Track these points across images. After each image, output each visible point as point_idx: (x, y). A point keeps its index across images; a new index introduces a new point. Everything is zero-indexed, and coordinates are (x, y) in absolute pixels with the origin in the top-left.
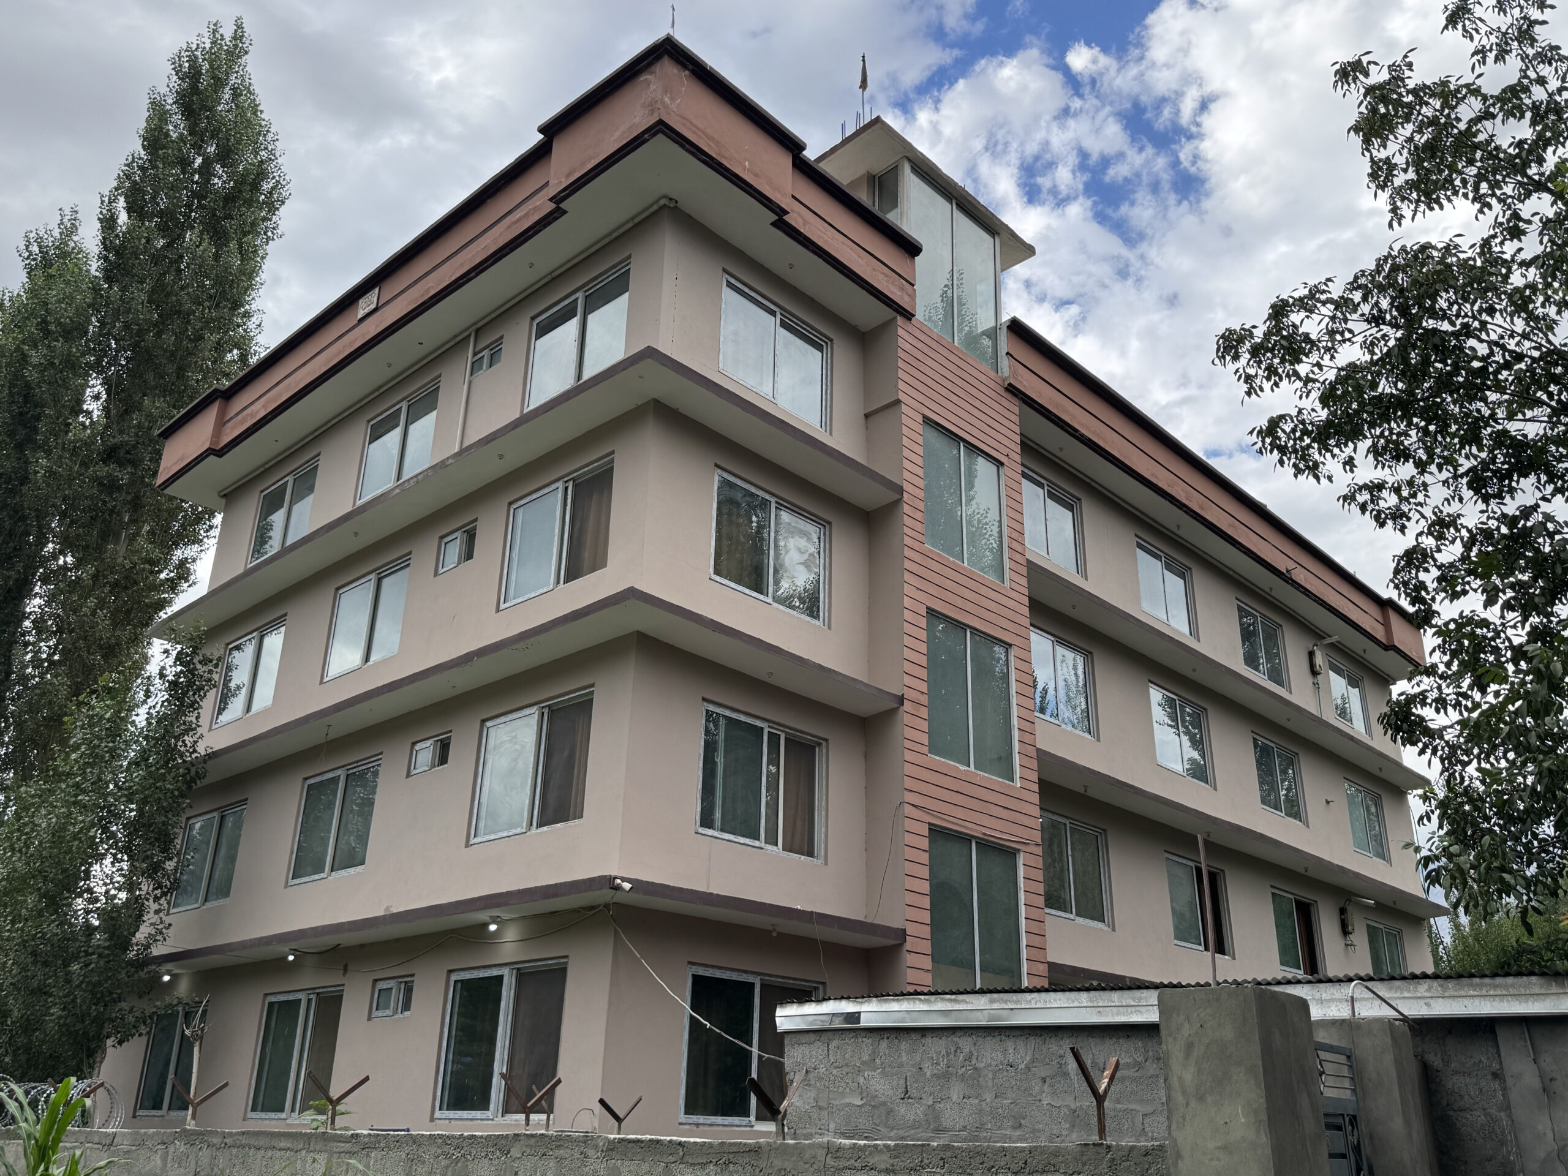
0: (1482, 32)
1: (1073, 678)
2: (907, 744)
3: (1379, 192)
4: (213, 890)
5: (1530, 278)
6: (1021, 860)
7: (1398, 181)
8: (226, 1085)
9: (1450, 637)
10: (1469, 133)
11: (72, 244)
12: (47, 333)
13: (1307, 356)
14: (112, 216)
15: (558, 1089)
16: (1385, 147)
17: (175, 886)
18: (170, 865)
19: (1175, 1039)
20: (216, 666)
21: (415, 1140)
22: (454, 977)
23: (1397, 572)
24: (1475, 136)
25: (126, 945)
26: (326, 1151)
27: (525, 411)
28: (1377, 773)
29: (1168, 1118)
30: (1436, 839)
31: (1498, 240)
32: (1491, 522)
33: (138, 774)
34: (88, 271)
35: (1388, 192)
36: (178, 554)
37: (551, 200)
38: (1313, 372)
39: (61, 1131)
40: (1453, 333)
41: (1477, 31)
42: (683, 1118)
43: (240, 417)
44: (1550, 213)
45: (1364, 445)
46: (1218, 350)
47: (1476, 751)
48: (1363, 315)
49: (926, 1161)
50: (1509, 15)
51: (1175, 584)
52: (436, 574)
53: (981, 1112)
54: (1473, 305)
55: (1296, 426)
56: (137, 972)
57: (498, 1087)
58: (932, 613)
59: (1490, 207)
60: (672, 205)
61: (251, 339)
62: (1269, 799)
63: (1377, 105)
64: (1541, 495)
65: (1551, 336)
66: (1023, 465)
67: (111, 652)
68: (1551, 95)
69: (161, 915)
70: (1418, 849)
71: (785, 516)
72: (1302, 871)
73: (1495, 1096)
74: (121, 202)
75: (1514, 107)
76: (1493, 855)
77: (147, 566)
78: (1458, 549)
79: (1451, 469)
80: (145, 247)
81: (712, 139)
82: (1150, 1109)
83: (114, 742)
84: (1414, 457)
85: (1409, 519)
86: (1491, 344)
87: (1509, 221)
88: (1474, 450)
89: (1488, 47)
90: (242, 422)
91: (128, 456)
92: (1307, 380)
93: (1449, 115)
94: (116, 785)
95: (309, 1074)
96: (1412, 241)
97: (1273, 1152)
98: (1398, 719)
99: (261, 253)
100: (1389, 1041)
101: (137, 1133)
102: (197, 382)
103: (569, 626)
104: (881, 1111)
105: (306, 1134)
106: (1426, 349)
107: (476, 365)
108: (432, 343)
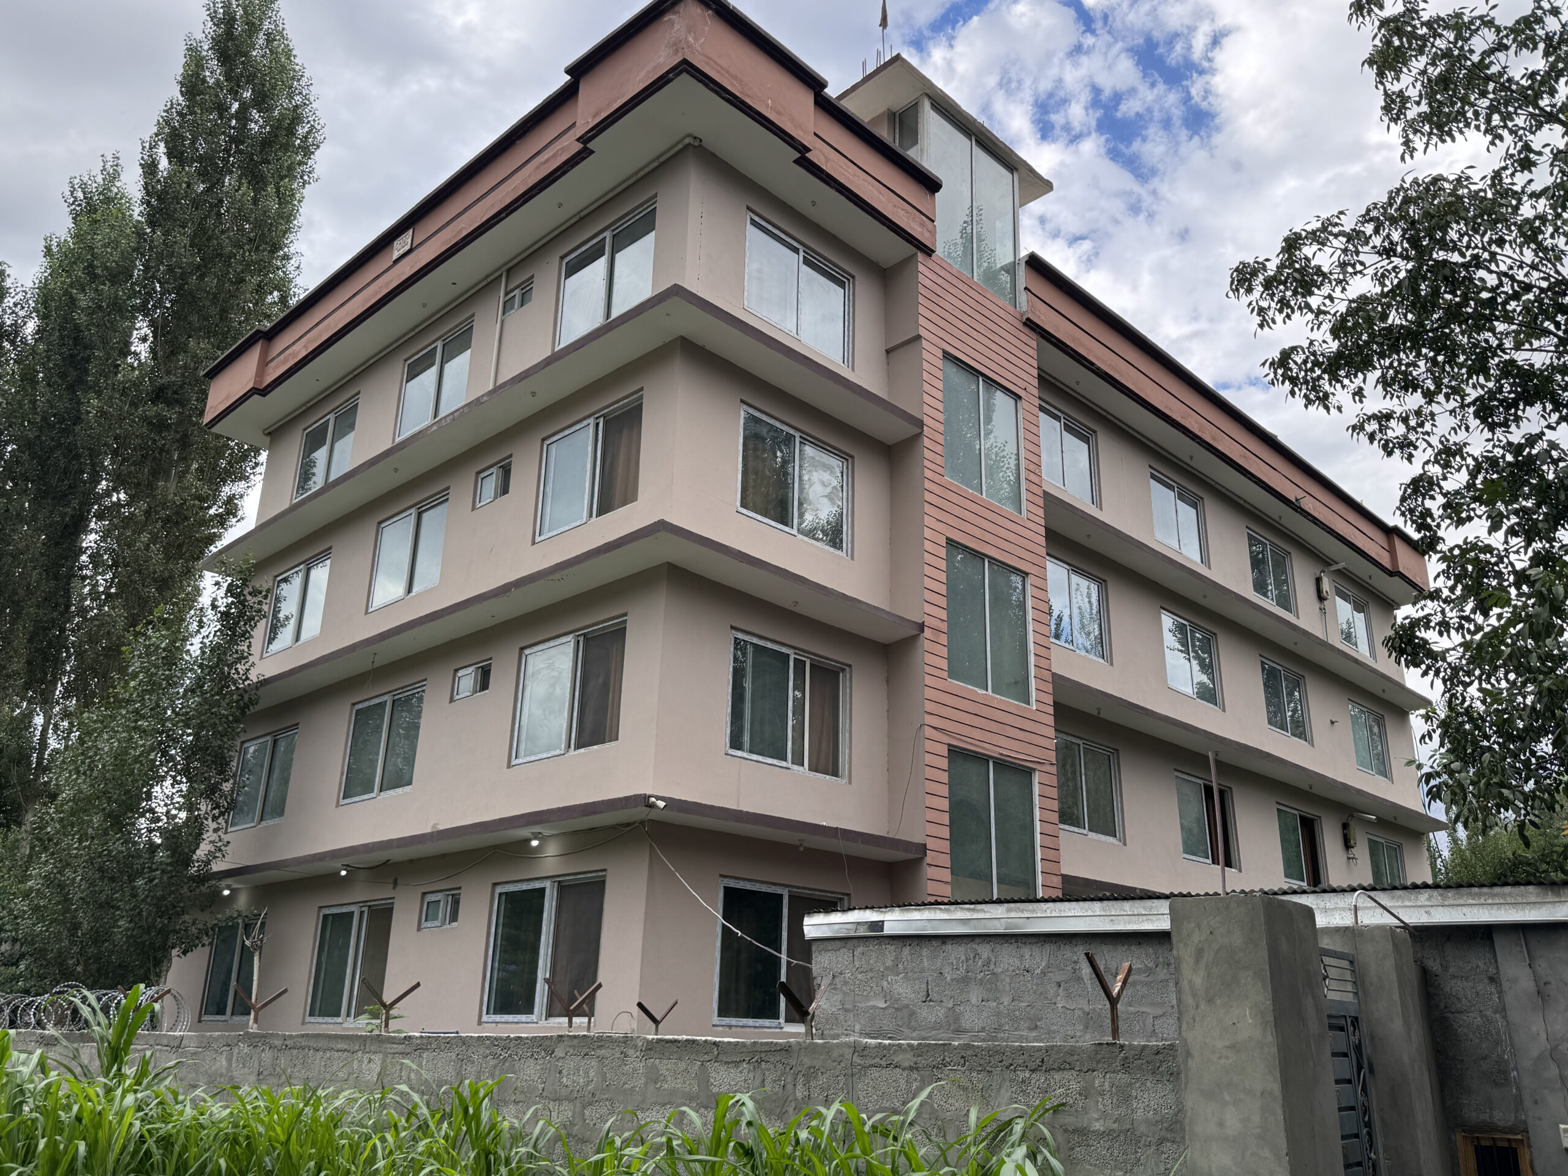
1: (1087, 605)
2: (928, 669)
3: (1392, 125)
4: (268, 809)
6: (1036, 778)
7: (1411, 114)
8: (285, 991)
9: (1454, 563)
10: (1481, 65)
11: (115, 190)
12: (94, 277)
13: (1319, 289)
14: (153, 162)
15: (599, 993)
16: (1398, 80)
17: (232, 806)
18: (227, 787)
19: (1186, 945)
20: (266, 597)
21: (464, 1041)
22: (499, 890)
23: (1403, 499)
24: (1488, 69)
25: (187, 862)
26: (381, 1052)
27: (556, 349)
28: (1380, 694)
29: (1179, 1019)
30: (1437, 756)
31: (1509, 172)
32: (1496, 450)
33: (194, 701)
34: (131, 216)
35: (1401, 124)
36: (226, 490)
37: (578, 140)
38: (1324, 305)
39: (132, 1034)
40: (1463, 265)
42: (716, 1020)
43: (282, 357)
44: (1561, 144)
45: (1374, 375)
46: (1232, 283)
47: (1477, 672)
48: (1374, 247)
49: (947, 1059)
51: (1188, 513)
52: (474, 508)
53: (998, 1014)
54: (1483, 236)
55: (1307, 357)
56: (198, 887)
57: (541, 991)
58: (951, 543)
59: (1501, 138)
60: (697, 143)
61: (290, 281)
62: (1276, 719)
63: (1392, 37)
64: (1546, 423)
65: (1559, 267)
66: (1040, 398)
67: (165, 584)
69: (220, 833)
70: (1420, 767)
71: (809, 450)
72: (1307, 789)
73: (1491, 999)
74: (162, 148)
75: (1527, 39)
76: (1492, 771)
77: (197, 502)
78: (1463, 477)
79: (1458, 398)
80: (186, 192)
81: (736, 78)
82: (1160, 1012)
83: (170, 670)
84: (1422, 387)
85: (1416, 448)
86: (1501, 274)
87: (1520, 152)
88: (1482, 380)
90: (285, 362)
91: (176, 396)
92: (1319, 312)
93: (1462, 48)
94: (174, 711)
95: (363, 981)
96: (1424, 174)
97: (1279, 1050)
98: (1402, 642)
99: (298, 196)
100: (1391, 947)
101: (203, 1036)
102: (240, 323)
103: (602, 558)
104: (904, 1014)
105: (361, 1036)
106: (1436, 280)
107: (508, 304)
108: (464, 284)
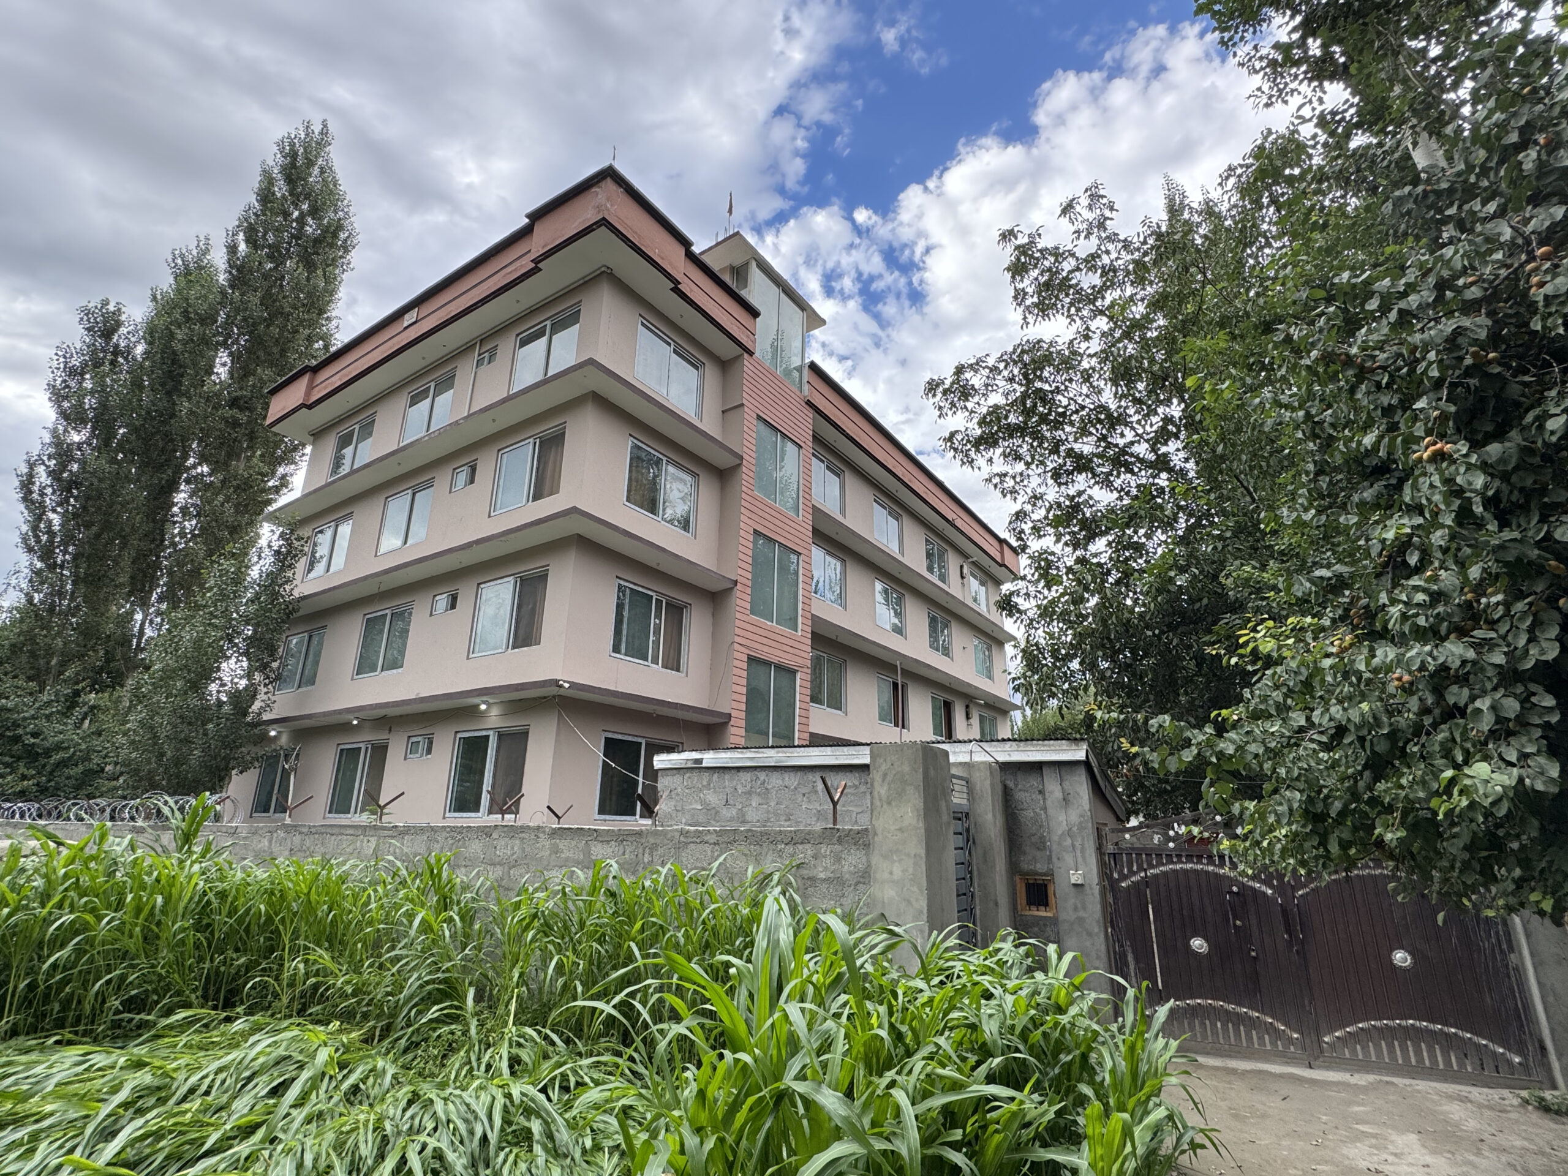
0: (1079, 220)
1: (834, 575)
2: (738, 608)
3: (1018, 307)
4: (304, 680)
5: (1093, 364)
6: (798, 676)
7: (1028, 302)
8: (312, 797)
9: (1035, 560)
10: (1067, 279)
11: (206, 261)
12: (188, 319)
13: (972, 398)
14: (235, 245)
15: (522, 800)
16: (1023, 282)
17: (278, 678)
18: (275, 665)
19: (877, 772)
20: (307, 542)
21: (433, 829)
22: (459, 735)
23: (1010, 523)
24: (1070, 280)
25: (245, 713)
26: (376, 836)
27: (511, 393)
29: (871, 814)
30: (1019, 668)
31: (1077, 341)
32: (1061, 498)
33: (253, 608)
34: (217, 280)
35: (1022, 308)
36: (281, 470)
37: (532, 261)
38: (975, 408)
39: (200, 825)
40: (1050, 391)
41: (1077, 220)
42: (597, 817)
43: (323, 384)
44: (1106, 327)
45: (998, 451)
46: (925, 390)
47: (1043, 622)
48: (1004, 377)
49: (736, 838)
51: (893, 523)
52: (450, 492)
53: (768, 812)
54: (1062, 376)
55: (964, 437)
56: (252, 730)
57: (485, 799)
58: (756, 532)
59: (1075, 322)
60: (609, 271)
61: (331, 335)
62: (934, 644)
63: (1020, 256)
64: (1087, 485)
65: (1100, 397)
66: (813, 449)
67: (234, 530)
68: (1112, 261)
69: (269, 695)
70: (1009, 674)
71: (671, 469)
72: (948, 685)
73: (1039, 803)
74: (241, 236)
75: (1092, 266)
76: (1047, 677)
77: (260, 477)
78: (1043, 512)
79: (1043, 467)
80: (258, 268)
81: (636, 233)
82: (861, 810)
83: (236, 587)
84: (1024, 460)
85: (1019, 494)
86: (1069, 399)
87: (1084, 330)
88: (1056, 458)
89: (1081, 230)
90: (325, 388)
91: (246, 405)
92: (972, 412)
93: (1057, 267)
94: (238, 614)
95: (366, 791)
96: (1033, 337)
97: (925, 831)
98: (1004, 603)
99: (338, 279)
100: (989, 773)
101: (252, 826)
102: (295, 359)
103: (534, 528)
104: (712, 813)
105: (364, 826)
106: (1035, 399)
107: (480, 362)
108: (451, 346)
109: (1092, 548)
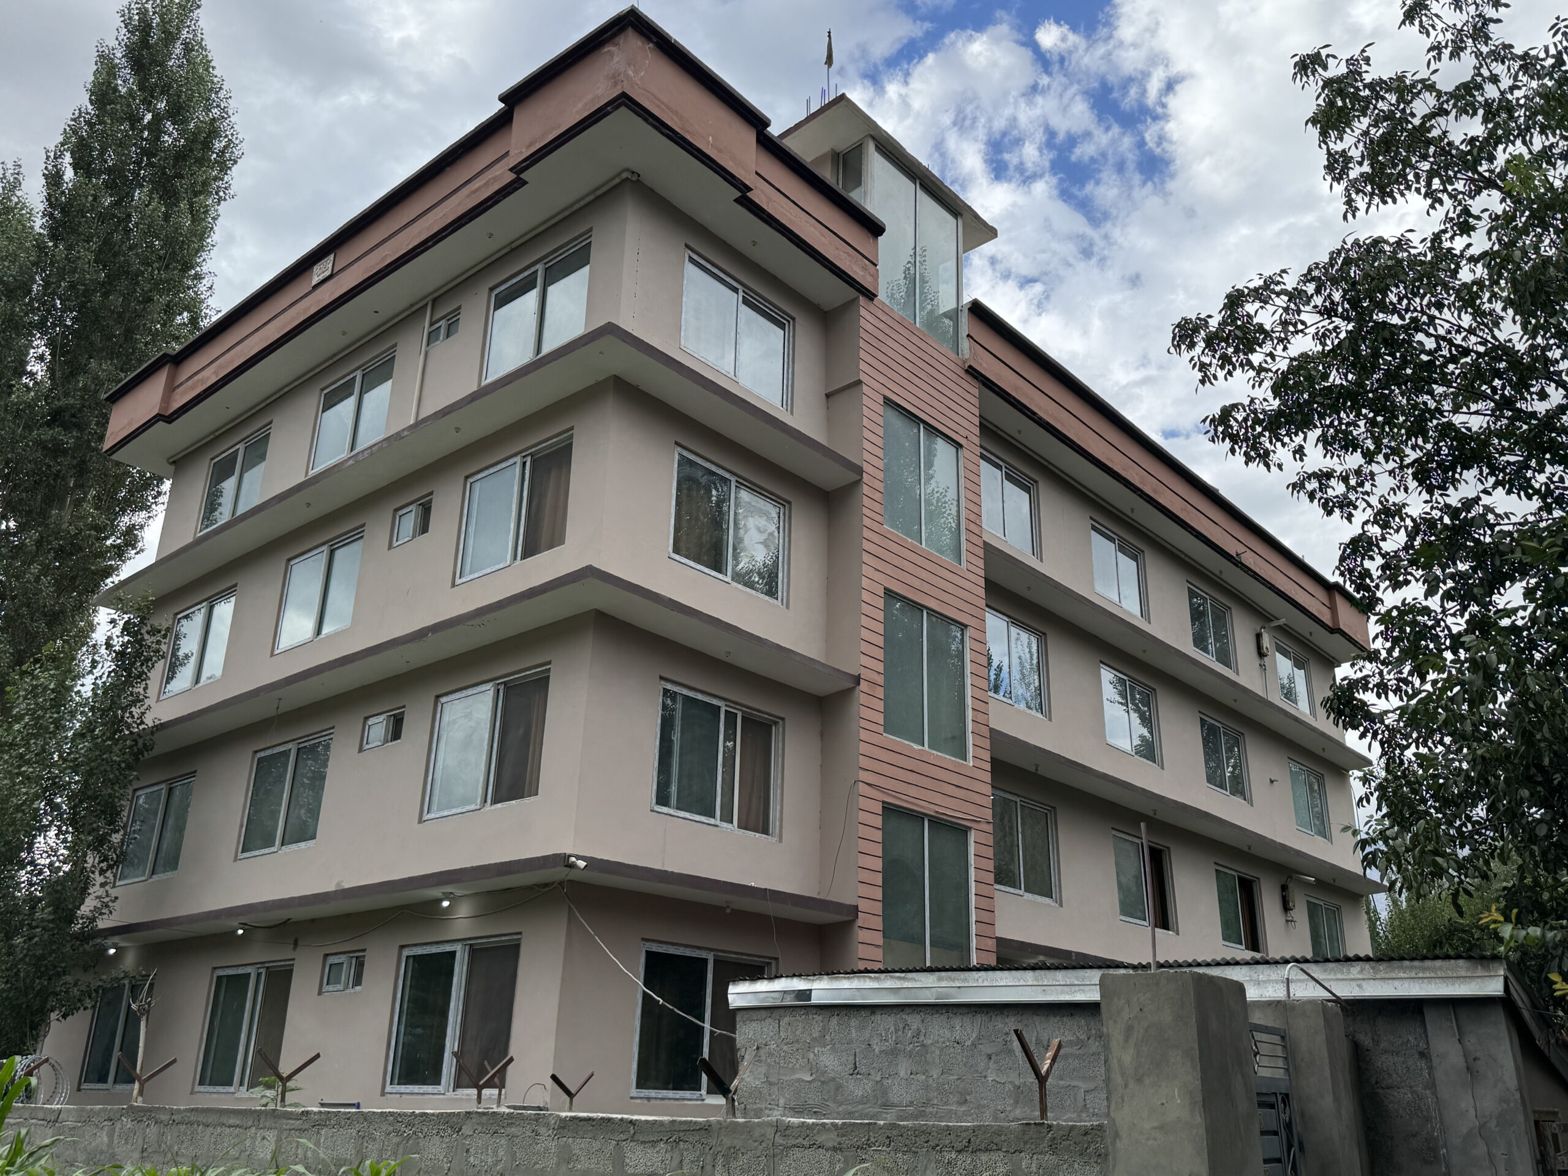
0: (1439, 28)
1: (1028, 655)
2: (863, 723)
3: (1335, 184)
4: (160, 862)
5: (1478, 275)
6: (972, 837)
7: (1353, 174)
8: (174, 1061)
9: (1393, 625)
10: (1423, 128)
11: (15, 199)
13: (1261, 347)
14: (58, 172)
15: (510, 1067)
16: (1341, 140)
17: (122, 858)
18: (116, 838)
19: (1115, 1022)
20: (165, 636)
21: (365, 1117)
22: (406, 952)
23: (1342, 559)
24: (1429, 132)
25: (71, 919)
26: (275, 1128)
27: (484, 383)
28: (1320, 752)
29: (1108, 1099)
30: (1373, 823)
31: (1448, 235)
32: (1434, 512)
33: (84, 745)
34: (32, 228)
35: (1344, 184)
36: (125, 521)
37: (511, 170)
38: (1266, 362)
40: (1402, 326)
41: (1433, 27)
42: (634, 1092)
43: (190, 383)
44: (1499, 209)
45: (1314, 434)
46: (1174, 339)
47: (1415, 735)
48: (1315, 307)
49: (872, 1140)
50: (1464, 12)
51: (1128, 566)
52: (390, 547)
53: (927, 1088)
54: (1422, 299)
55: (1248, 415)
56: (82, 945)
57: (449, 1064)
58: (889, 593)
59: (1441, 202)
60: (634, 178)
61: (202, 302)
62: (1214, 778)
63: (1335, 98)
64: (1482, 487)
65: (1496, 332)
66: (981, 446)
67: (56, 619)
68: (1502, 93)
69: (107, 888)
70: (1355, 833)
71: (745, 495)
72: (1246, 849)
73: (1421, 1075)
74: (68, 158)
75: (1466, 105)
76: (1427, 838)
77: (93, 533)
78: (1402, 538)
79: (1397, 459)
80: (92, 205)
81: (676, 113)
82: (1092, 1086)
83: (58, 713)
84: (1362, 448)
85: (1355, 508)
86: (1438, 338)
87: (1459, 216)
88: (1420, 441)
89: (1443, 44)
90: (193, 388)
91: (74, 420)
92: (1260, 370)
93: (1404, 110)
94: (60, 756)
95: (258, 1052)
96: (1364, 235)
97: (1207, 1131)
98: (1340, 703)
99: (212, 213)
100: (1321, 1022)
101: (82, 1110)
102: (146, 344)
103: (526, 603)
104: (830, 1086)
105: (256, 1111)
106: (1376, 340)
107: (433, 335)
108: (387, 312)
109: (1500, 600)
